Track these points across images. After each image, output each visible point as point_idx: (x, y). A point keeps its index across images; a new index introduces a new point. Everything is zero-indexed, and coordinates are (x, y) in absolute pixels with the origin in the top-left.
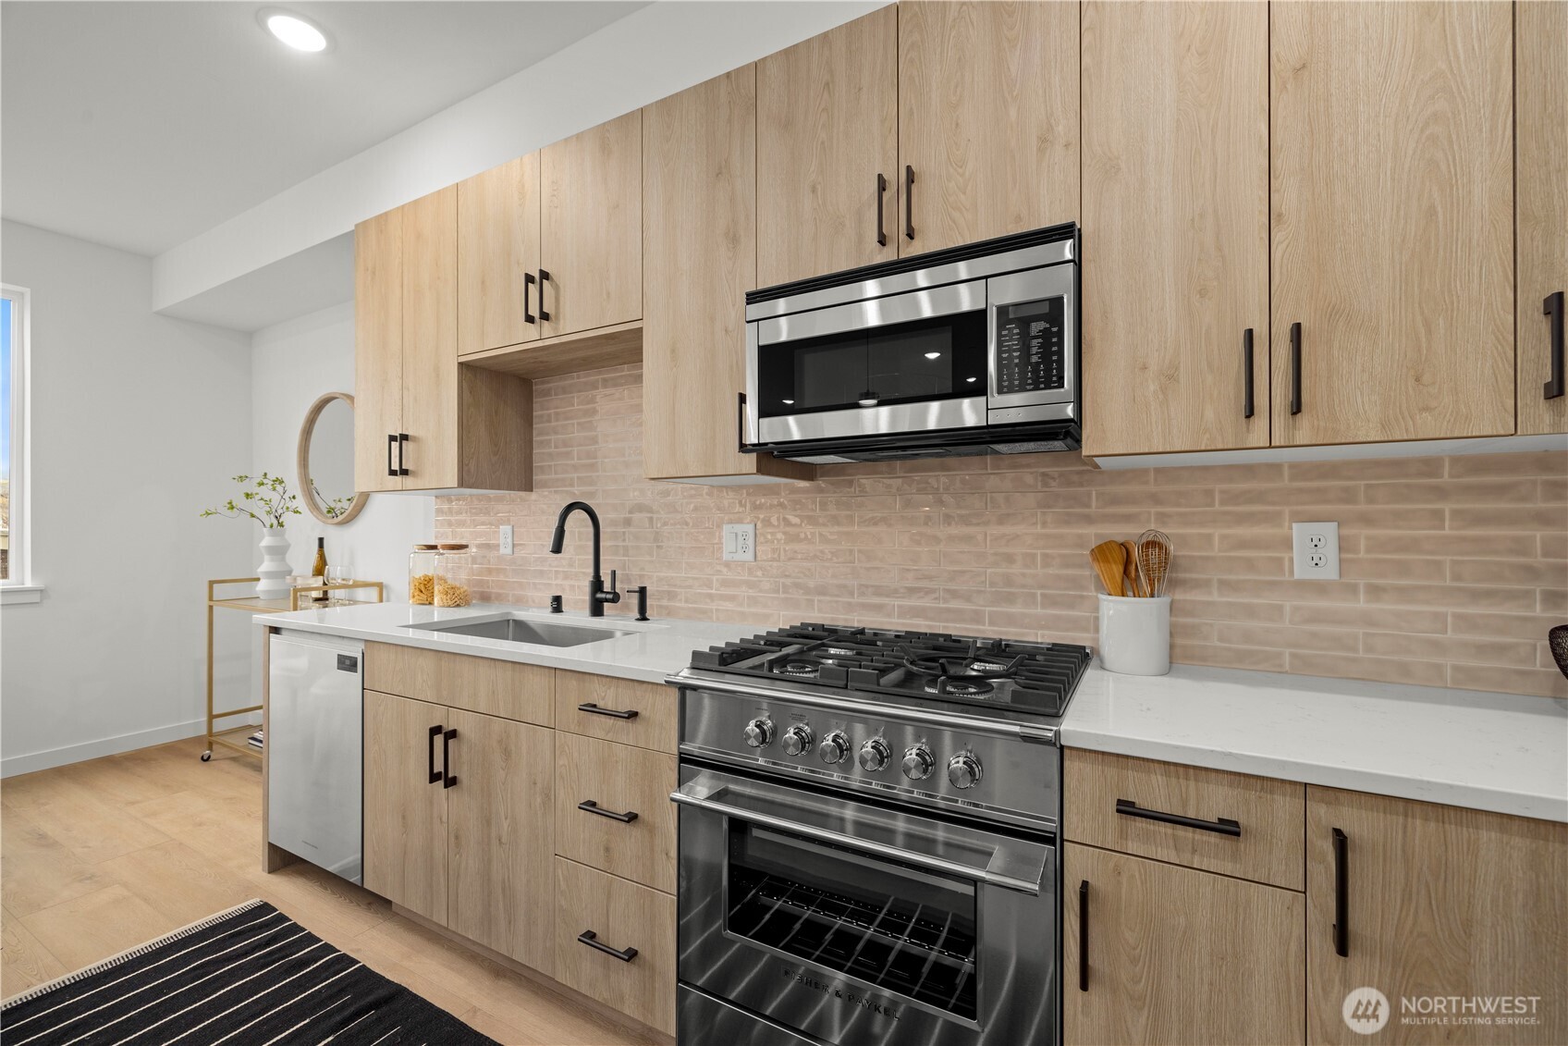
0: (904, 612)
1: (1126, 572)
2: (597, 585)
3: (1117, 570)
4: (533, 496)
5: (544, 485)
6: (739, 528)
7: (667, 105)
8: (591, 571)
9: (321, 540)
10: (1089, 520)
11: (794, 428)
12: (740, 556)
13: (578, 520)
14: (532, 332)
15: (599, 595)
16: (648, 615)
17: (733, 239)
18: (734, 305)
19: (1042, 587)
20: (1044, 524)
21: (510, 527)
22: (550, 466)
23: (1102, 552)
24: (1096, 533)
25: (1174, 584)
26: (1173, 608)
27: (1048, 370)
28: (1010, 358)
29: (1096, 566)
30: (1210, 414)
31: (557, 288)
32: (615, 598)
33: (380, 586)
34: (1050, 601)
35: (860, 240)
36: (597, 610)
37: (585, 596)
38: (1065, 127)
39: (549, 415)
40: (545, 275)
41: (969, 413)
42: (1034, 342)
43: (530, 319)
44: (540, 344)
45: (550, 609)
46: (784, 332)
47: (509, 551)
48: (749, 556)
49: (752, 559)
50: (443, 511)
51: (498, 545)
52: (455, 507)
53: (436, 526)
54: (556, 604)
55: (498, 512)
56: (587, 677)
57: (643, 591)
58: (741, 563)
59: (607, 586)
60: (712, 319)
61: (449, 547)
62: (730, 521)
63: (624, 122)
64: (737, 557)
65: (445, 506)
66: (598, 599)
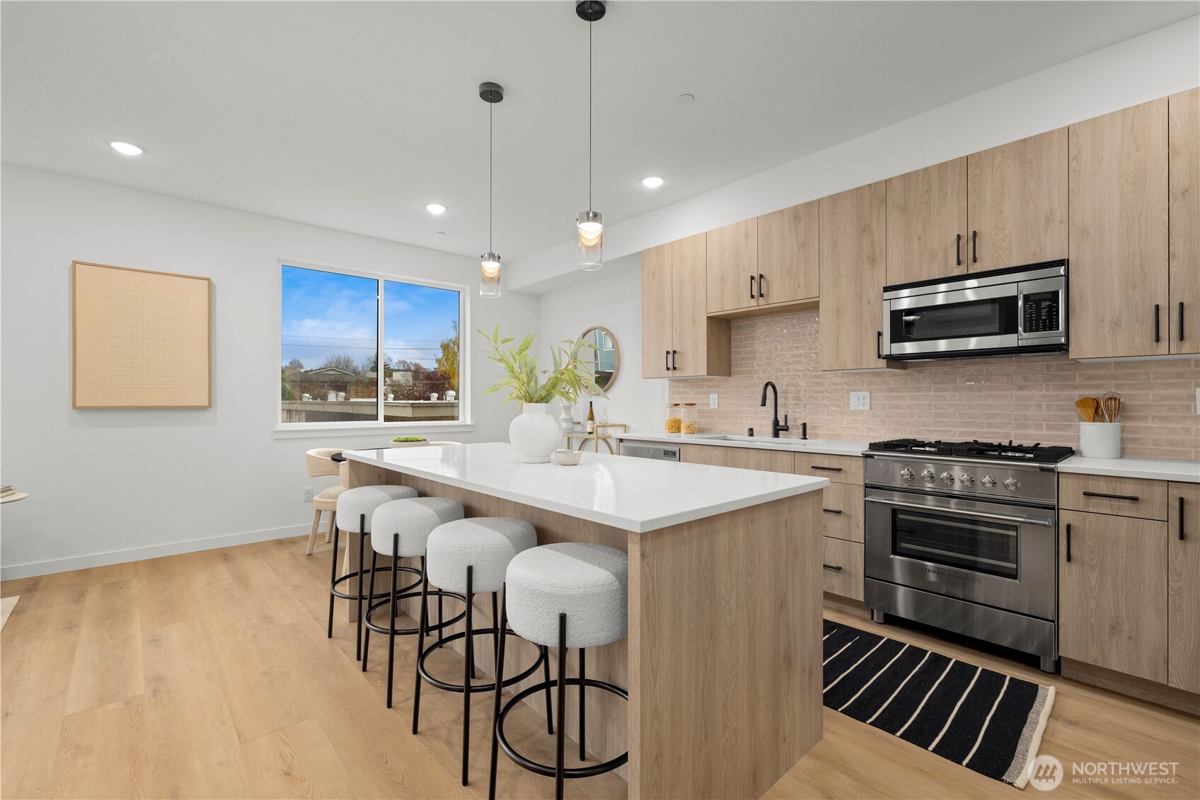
0: (961, 434)
1: (1096, 412)
2: (776, 422)
3: (1091, 411)
4: (732, 378)
5: (738, 373)
6: (860, 394)
7: (834, 199)
8: (773, 416)
9: (591, 402)
10: (1074, 387)
11: (909, 348)
12: (861, 408)
13: (770, 388)
14: (753, 303)
15: (778, 427)
16: (807, 437)
17: (873, 261)
18: (873, 291)
19: (1046, 421)
20: (1047, 390)
21: (717, 395)
22: (742, 364)
23: (1082, 403)
24: (1078, 394)
25: (1126, 418)
26: (1123, 430)
27: (1051, 322)
28: (1031, 317)
29: (1078, 410)
30: (1137, 341)
31: (768, 282)
32: (786, 429)
33: (624, 426)
34: (1050, 427)
35: (946, 261)
36: (776, 435)
37: (770, 429)
38: (1060, 214)
39: (741, 338)
40: (761, 276)
41: (1009, 341)
42: (1044, 310)
43: (753, 297)
44: (757, 308)
45: (747, 434)
46: (905, 304)
47: (716, 407)
48: (867, 407)
49: (868, 409)
50: (673, 387)
51: (709, 404)
52: (680, 385)
53: (669, 394)
54: (751, 432)
55: (709, 387)
56: (813, 455)
57: (804, 425)
58: (862, 411)
59: (782, 423)
60: (861, 297)
61: (686, 405)
62: (855, 390)
63: (808, 205)
64: (859, 408)
65: (675, 384)
66: (778, 430)
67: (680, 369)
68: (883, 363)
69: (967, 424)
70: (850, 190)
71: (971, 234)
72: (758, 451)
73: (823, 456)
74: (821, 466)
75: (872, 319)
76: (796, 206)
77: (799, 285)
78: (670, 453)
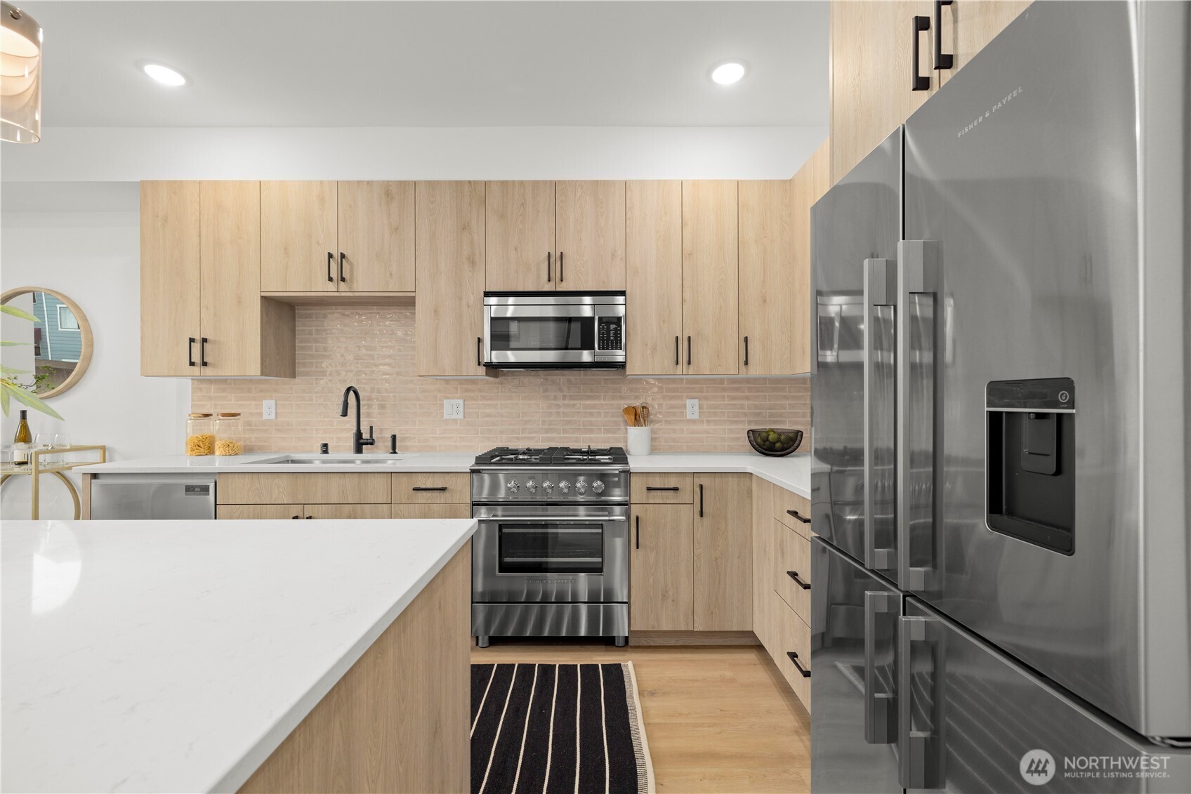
1: (636, 419)
2: (359, 435)
3: (633, 417)
4: (297, 380)
5: (307, 374)
6: (454, 402)
7: (432, 185)
8: (355, 428)
9: (23, 412)
10: (621, 398)
11: (511, 357)
12: (454, 416)
13: (352, 394)
14: (331, 287)
15: (361, 441)
16: (397, 451)
17: (472, 262)
18: (474, 294)
19: (604, 426)
20: (604, 399)
21: (274, 401)
22: (312, 363)
23: (627, 411)
24: (625, 404)
25: (652, 422)
26: (653, 432)
27: (617, 343)
28: (603, 337)
29: (625, 416)
30: (666, 362)
31: (351, 264)
32: (371, 442)
33: (103, 448)
34: (607, 431)
35: (539, 276)
36: (359, 450)
37: (351, 443)
38: (620, 252)
39: (310, 330)
40: (343, 256)
41: (586, 356)
42: (612, 332)
43: (330, 279)
44: (336, 294)
45: (320, 451)
47: (273, 417)
48: (461, 416)
49: (462, 417)
50: (201, 390)
51: (261, 414)
52: (213, 387)
53: (193, 400)
54: (325, 449)
55: (261, 391)
56: (414, 474)
57: (394, 437)
58: (455, 421)
59: (366, 436)
60: (460, 299)
61: (224, 415)
62: (447, 398)
63: (403, 184)
64: (453, 417)
65: (203, 386)
66: (360, 444)
67: (214, 366)
68: (482, 370)
69: (547, 431)
70: (449, 181)
71: (558, 254)
72: (342, 475)
73: (425, 474)
74: (424, 486)
75: (471, 324)
76: (388, 181)
77: (391, 275)
78: (199, 489)
